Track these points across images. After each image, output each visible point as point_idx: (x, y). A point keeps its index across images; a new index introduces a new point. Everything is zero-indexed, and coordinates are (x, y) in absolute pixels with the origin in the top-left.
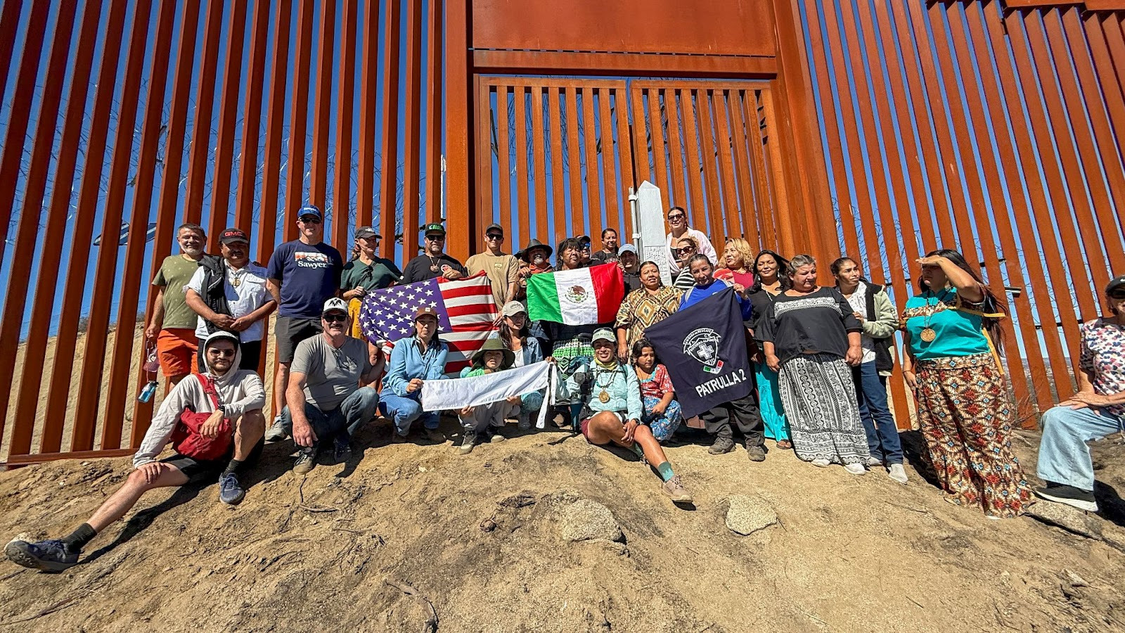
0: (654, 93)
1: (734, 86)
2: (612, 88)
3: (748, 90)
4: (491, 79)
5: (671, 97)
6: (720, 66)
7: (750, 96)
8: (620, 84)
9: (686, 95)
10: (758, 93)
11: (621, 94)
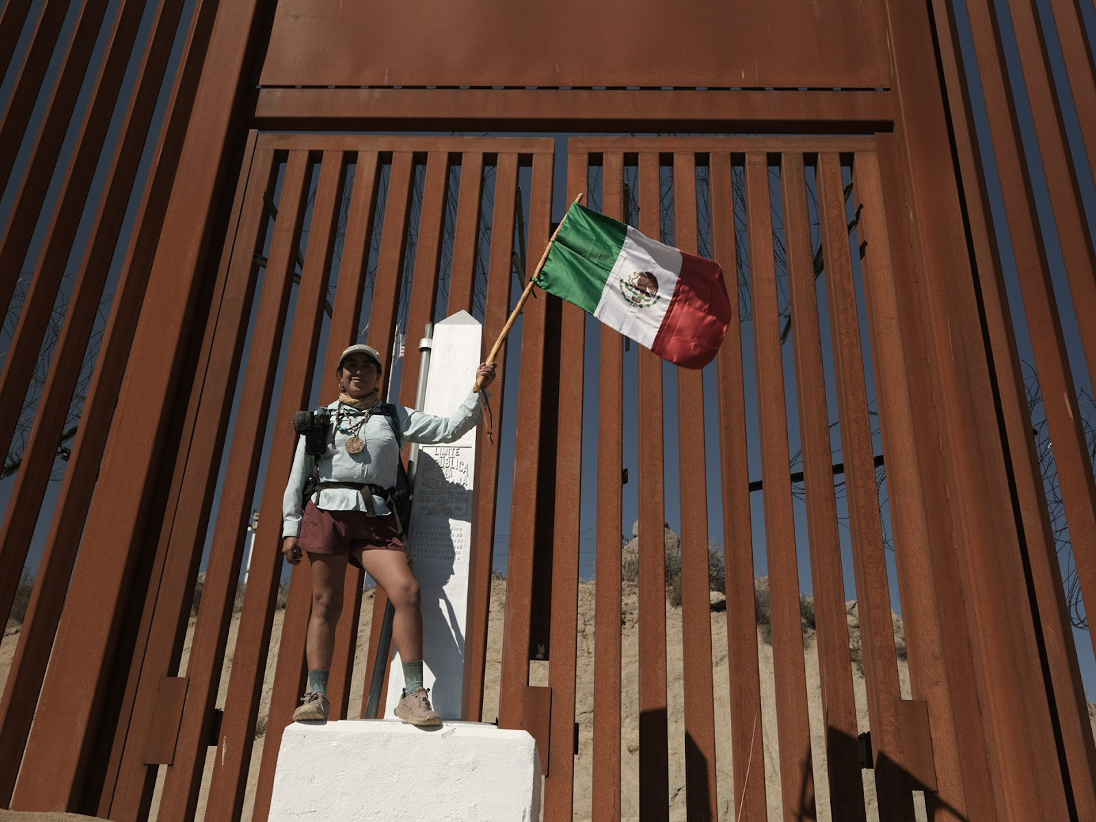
0: (613, 161)
1: (792, 146)
2: (524, 151)
3: (822, 153)
4: (280, 139)
5: (648, 167)
6: (764, 108)
7: (829, 165)
8: (542, 146)
9: (684, 166)
10: (847, 159)
11: (542, 165)
